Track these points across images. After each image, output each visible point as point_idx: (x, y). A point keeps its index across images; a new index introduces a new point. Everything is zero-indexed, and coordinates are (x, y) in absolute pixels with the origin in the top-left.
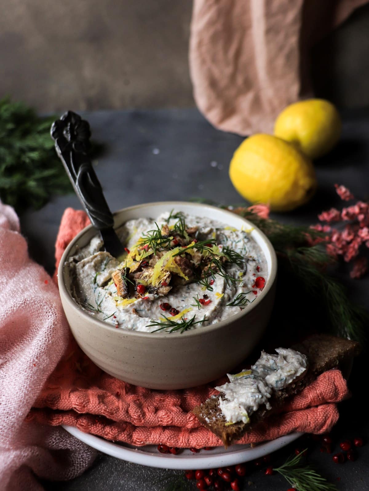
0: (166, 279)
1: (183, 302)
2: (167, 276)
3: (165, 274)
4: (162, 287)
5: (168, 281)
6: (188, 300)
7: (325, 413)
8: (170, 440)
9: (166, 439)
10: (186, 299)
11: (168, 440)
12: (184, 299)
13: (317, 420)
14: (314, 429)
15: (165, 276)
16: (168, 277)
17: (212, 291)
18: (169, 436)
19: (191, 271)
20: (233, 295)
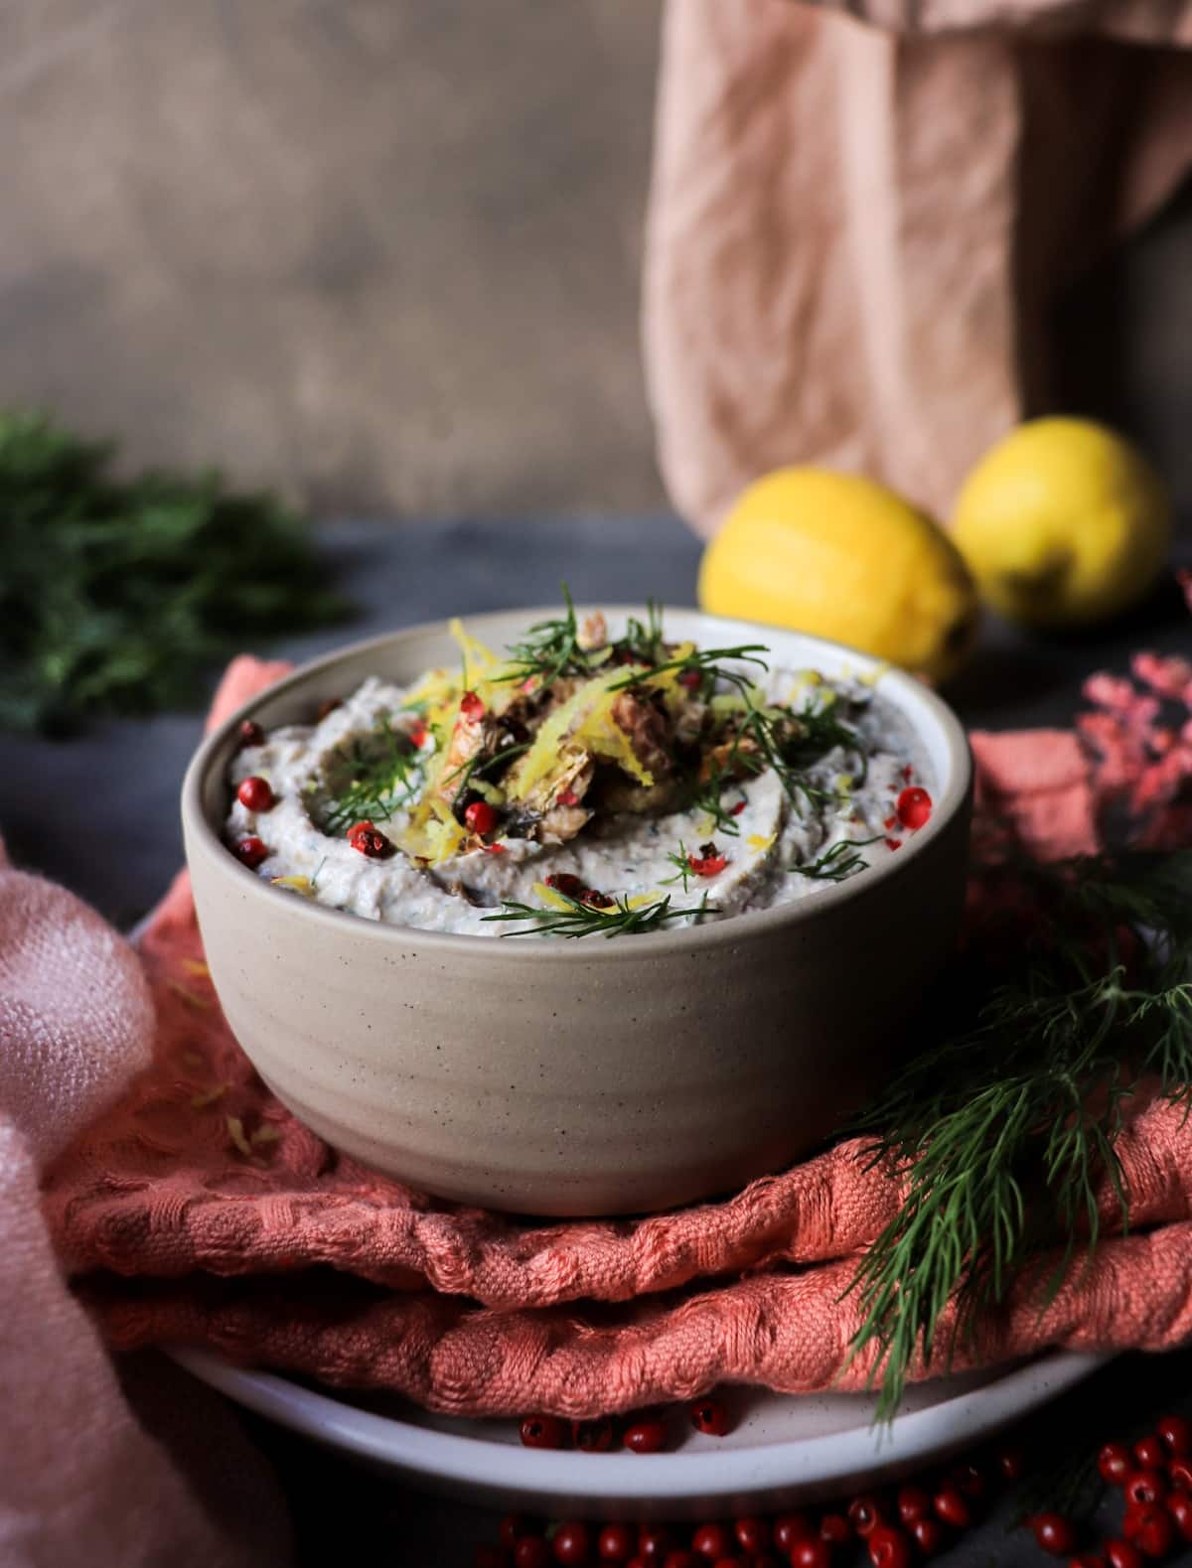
0: (573, 782)
1: (629, 875)
2: (577, 769)
3: (569, 759)
4: (557, 808)
5: (581, 788)
6: (648, 870)
7: (1181, 1255)
8: (572, 1385)
9: (557, 1382)
10: (643, 865)
11: (568, 1385)
12: (634, 867)
13: (1155, 1284)
14: (1147, 1322)
15: (570, 768)
16: (582, 773)
17: (737, 835)
18: (569, 1368)
19: (667, 761)
20: (815, 847)
